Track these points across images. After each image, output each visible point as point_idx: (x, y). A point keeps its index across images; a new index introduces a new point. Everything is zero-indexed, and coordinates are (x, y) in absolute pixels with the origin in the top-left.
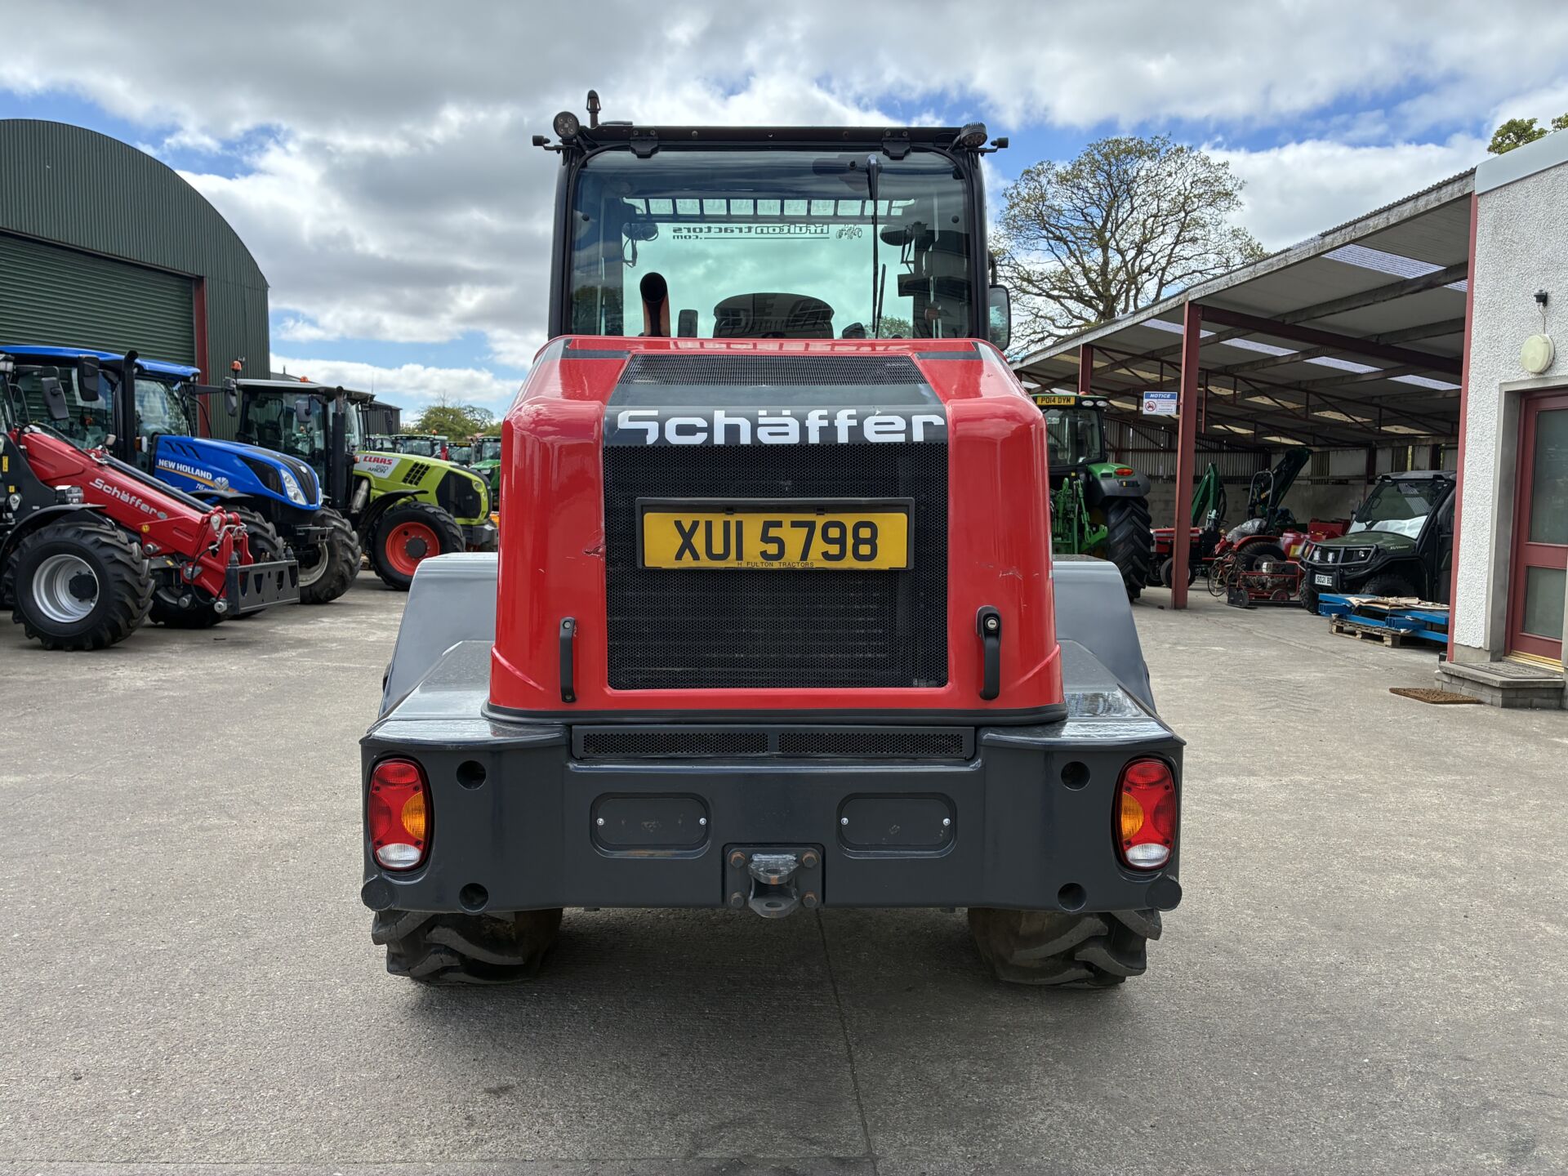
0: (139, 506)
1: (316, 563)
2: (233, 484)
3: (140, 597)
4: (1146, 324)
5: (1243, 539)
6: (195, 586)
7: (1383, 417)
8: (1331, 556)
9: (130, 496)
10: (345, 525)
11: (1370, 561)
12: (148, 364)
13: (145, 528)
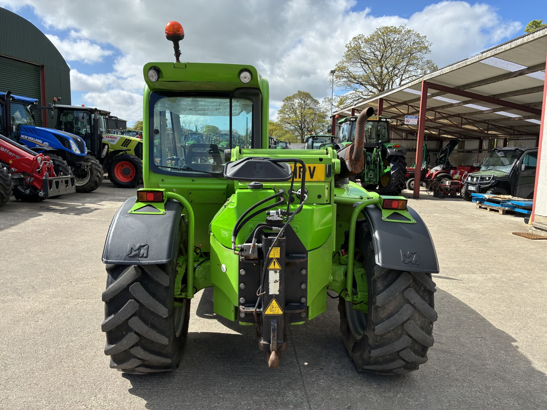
0: (8, 153)
1: (86, 177)
2: (50, 145)
3: (8, 190)
4: (404, 90)
5: (437, 172)
6: (31, 185)
7: (489, 128)
8: (475, 179)
9: (5, 149)
10: (97, 162)
11: (491, 181)
12: (16, 97)
13: (11, 162)
